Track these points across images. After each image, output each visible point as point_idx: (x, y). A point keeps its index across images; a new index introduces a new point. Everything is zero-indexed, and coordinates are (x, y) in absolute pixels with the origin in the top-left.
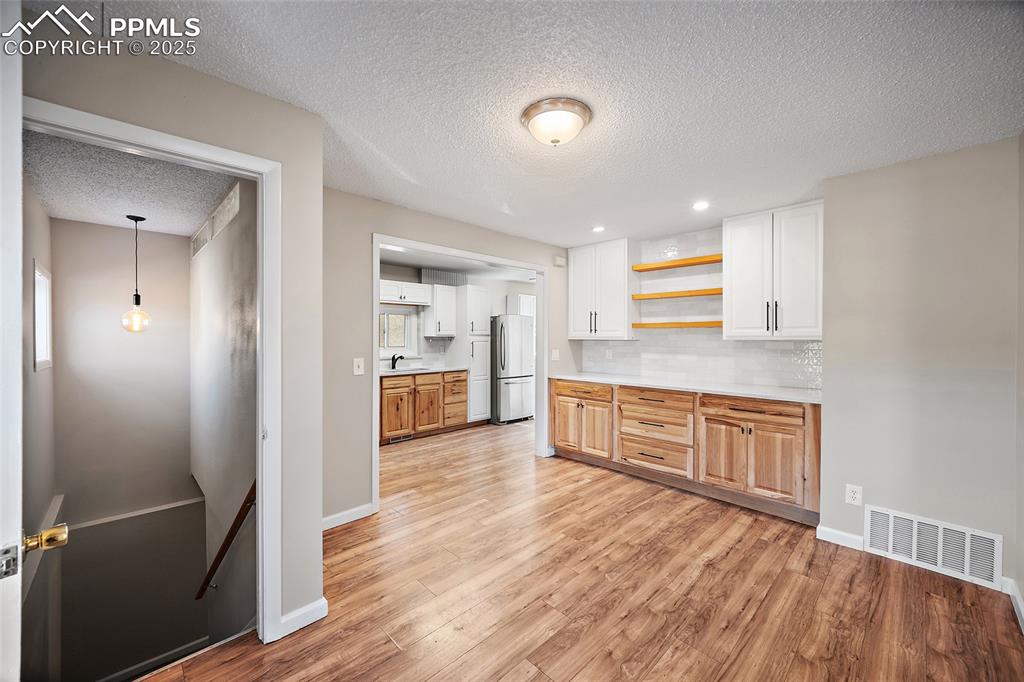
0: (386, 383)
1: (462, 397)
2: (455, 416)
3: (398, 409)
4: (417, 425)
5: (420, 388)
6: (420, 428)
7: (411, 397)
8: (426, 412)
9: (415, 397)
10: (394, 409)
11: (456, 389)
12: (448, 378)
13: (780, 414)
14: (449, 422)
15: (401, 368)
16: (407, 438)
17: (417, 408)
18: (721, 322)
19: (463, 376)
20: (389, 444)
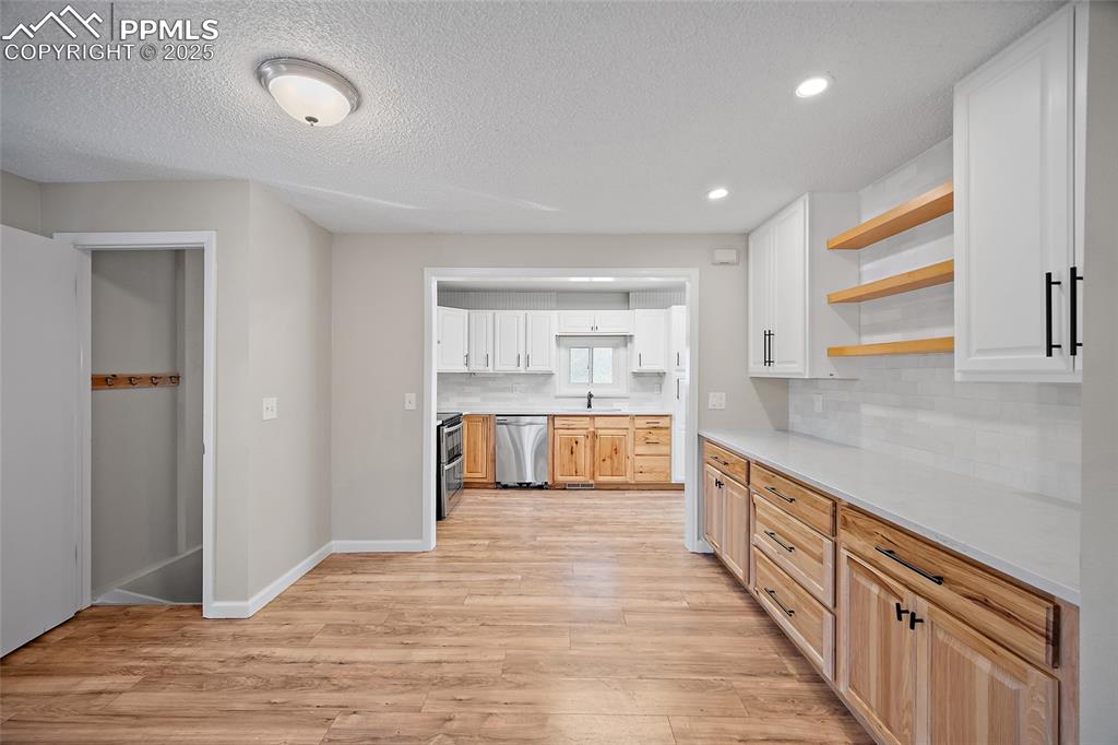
0: (558, 422)
1: (663, 449)
2: (651, 472)
3: (572, 453)
4: (597, 474)
5: (600, 432)
6: (601, 479)
7: (589, 442)
8: (608, 461)
9: (594, 442)
10: (568, 452)
11: (653, 438)
12: (641, 423)
13: (985, 603)
14: (641, 478)
15: (598, 408)
16: (586, 487)
17: (597, 455)
18: (951, 340)
19: (663, 422)
20: (565, 489)
